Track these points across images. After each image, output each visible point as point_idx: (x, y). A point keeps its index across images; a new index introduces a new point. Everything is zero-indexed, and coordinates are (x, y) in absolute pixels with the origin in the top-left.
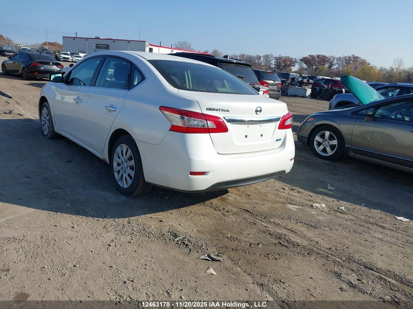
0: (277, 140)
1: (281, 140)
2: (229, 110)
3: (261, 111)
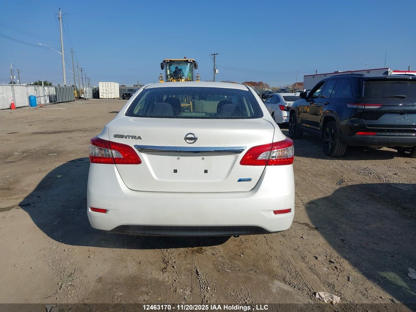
0: (240, 180)
1: (249, 180)
2: (141, 137)
3: (195, 139)
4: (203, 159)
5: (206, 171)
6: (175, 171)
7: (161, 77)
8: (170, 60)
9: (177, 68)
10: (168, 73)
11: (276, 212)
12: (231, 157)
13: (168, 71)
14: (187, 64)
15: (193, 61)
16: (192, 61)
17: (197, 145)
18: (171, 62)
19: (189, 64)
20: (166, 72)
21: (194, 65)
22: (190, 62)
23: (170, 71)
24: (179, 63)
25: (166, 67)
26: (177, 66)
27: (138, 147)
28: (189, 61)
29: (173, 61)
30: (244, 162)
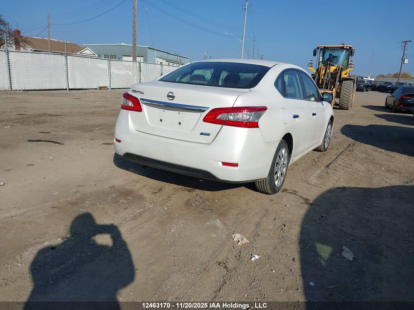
0: (201, 134)
1: (208, 135)
2: (144, 93)
3: (174, 97)
4: (179, 113)
5: (180, 123)
6: (161, 120)
7: (311, 63)
8: (324, 47)
9: (331, 55)
10: (321, 60)
11: (224, 164)
12: (197, 115)
13: (321, 58)
14: (342, 51)
15: (350, 48)
16: (348, 48)
17: (173, 102)
18: (324, 50)
19: (345, 50)
20: (319, 59)
21: (350, 52)
22: (346, 49)
23: (323, 58)
24: (333, 50)
25: (320, 54)
26: (331, 52)
27: (141, 99)
28: (345, 47)
29: (328, 48)
30: (205, 120)
